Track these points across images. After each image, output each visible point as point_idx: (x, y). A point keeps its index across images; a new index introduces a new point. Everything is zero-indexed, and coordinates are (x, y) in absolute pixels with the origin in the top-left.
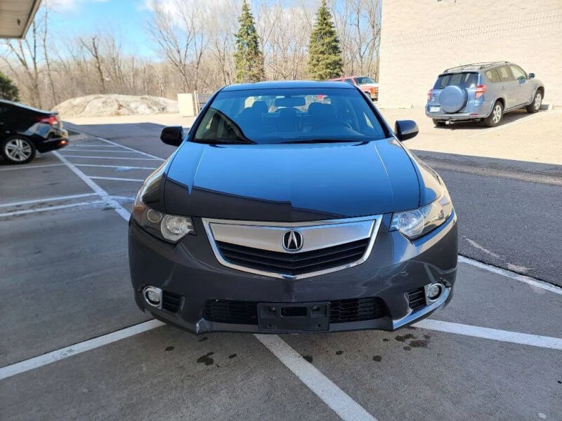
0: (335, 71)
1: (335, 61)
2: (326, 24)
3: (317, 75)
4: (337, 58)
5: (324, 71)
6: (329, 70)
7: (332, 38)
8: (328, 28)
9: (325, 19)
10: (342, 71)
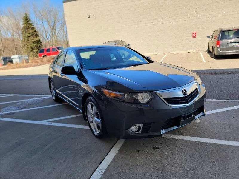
0: (38, 45)
1: (37, 41)
2: (29, 24)
3: (29, 47)
4: (38, 39)
5: (33, 45)
6: (35, 45)
7: (33, 31)
8: (30, 26)
9: (28, 22)
10: (42, 45)
